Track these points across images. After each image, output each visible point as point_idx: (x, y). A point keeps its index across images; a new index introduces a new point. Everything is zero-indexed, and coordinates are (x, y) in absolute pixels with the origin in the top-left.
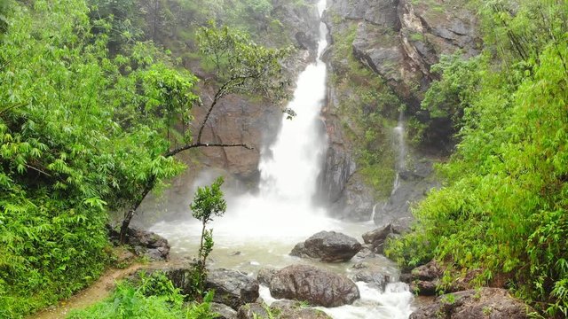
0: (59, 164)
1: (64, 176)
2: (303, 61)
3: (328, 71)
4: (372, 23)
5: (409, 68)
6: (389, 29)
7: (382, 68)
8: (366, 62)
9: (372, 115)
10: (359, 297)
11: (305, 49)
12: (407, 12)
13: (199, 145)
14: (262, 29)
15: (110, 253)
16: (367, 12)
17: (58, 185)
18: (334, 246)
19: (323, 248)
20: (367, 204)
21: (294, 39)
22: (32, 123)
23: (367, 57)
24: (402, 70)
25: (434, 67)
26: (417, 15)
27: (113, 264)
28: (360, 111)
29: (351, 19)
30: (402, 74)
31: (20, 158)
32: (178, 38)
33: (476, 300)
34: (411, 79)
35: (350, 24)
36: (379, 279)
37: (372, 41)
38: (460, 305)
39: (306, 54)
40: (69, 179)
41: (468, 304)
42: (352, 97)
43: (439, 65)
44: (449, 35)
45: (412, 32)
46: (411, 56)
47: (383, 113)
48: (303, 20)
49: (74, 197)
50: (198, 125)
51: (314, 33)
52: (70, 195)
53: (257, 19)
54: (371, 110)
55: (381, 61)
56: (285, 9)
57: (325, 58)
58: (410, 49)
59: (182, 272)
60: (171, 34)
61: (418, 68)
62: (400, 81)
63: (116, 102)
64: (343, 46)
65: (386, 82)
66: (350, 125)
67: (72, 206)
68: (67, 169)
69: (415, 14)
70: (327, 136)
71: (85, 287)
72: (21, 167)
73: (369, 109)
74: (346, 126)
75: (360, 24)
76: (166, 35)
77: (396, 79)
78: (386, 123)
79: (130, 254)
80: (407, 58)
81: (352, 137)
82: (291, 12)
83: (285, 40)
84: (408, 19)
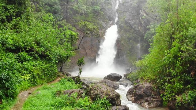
0: (48, 53)
1: (48, 56)
2: (110, 24)
3: (118, 27)
4: (131, 13)
5: (142, 27)
6: (136, 15)
7: (134, 27)
8: (129, 25)
9: (131, 41)
10: (119, 88)
11: (111, 21)
12: (141, 10)
13: (79, 49)
14: (98, 15)
15: (58, 74)
16: (130, 10)
17: (47, 57)
18: (115, 77)
19: (112, 77)
20: (128, 68)
21: (107, 18)
22: (42, 44)
23: (129, 23)
24: (140, 27)
25: (148, 27)
26: (144, 11)
27: (59, 76)
28: (127, 39)
29: (125, 12)
30: (140, 28)
31: (40, 51)
32: (73, 19)
33: (142, 85)
34: (142, 30)
35: (125, 13)
36: (125, 84)
37: (131, 18)
38: (138, 86)
39: (111, 22)
40: (50, 56)
41: (140, 85)
42: (125, 35)
43: (150, 26)
44: (154, 17)
45: (142, 16)
46: (142, 23)
47: (134, 40)
48: (110, 12)
49: (50, 61)
50: (79, 44)
51: (114, 16)
52: (49, 60)
53: (96, 12)
54: (130, 39)
55: (133, 24)
56: (105, 9)
57: (117, 24)
58: (142, 21)
59: (75, 78)
60: (71, 17)
61: (144, 26)
62: (139, 30)
63: (59, 39)
64: (122, 20)
65: (135, 31)
66: (124, 44)
67: (50, 62)
68: (49, 54)
69: (144, 10)
70: (117, 47)
71: (53, 81)
72: (40, 53)
73: (129, 39)
74: (123, 44)
75: (127, 13)
76: (69, 18)
77: (138, 30)
78: (135, 43)
79: (63, 74)
80: (141, 24)
81: (125, 47)
82: (107, 9)
83: (105, 18)
84: (142, 12)
